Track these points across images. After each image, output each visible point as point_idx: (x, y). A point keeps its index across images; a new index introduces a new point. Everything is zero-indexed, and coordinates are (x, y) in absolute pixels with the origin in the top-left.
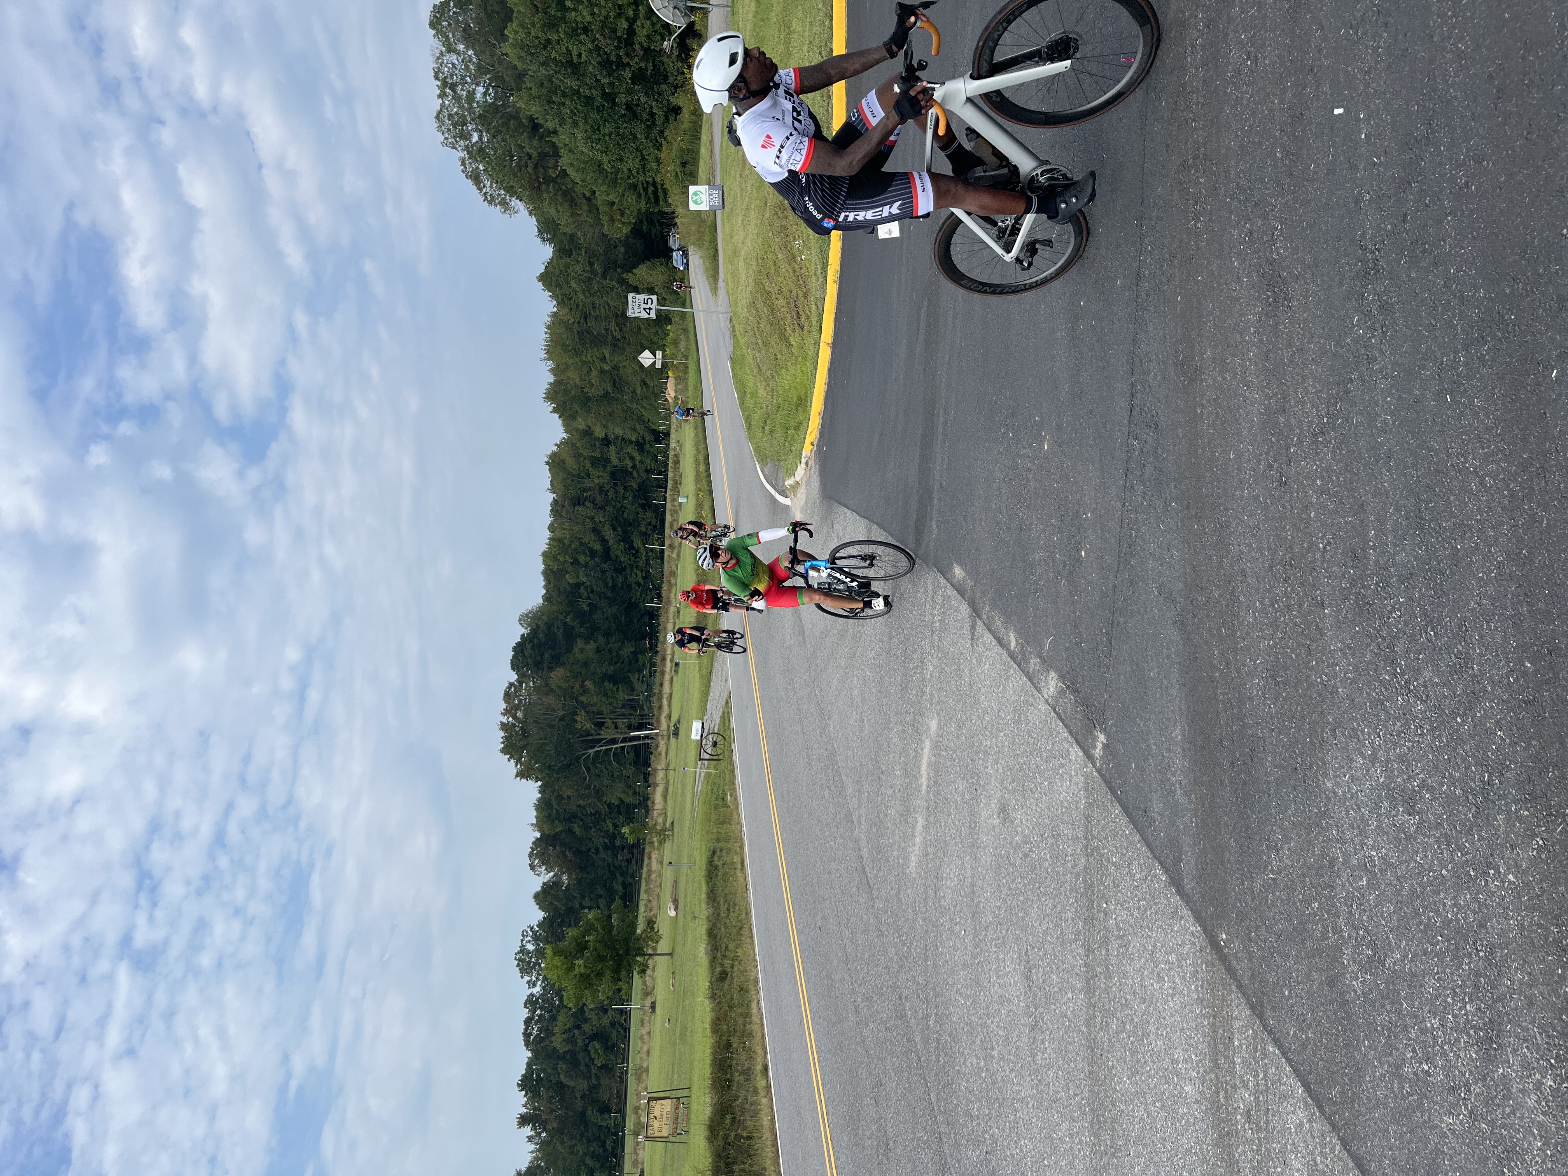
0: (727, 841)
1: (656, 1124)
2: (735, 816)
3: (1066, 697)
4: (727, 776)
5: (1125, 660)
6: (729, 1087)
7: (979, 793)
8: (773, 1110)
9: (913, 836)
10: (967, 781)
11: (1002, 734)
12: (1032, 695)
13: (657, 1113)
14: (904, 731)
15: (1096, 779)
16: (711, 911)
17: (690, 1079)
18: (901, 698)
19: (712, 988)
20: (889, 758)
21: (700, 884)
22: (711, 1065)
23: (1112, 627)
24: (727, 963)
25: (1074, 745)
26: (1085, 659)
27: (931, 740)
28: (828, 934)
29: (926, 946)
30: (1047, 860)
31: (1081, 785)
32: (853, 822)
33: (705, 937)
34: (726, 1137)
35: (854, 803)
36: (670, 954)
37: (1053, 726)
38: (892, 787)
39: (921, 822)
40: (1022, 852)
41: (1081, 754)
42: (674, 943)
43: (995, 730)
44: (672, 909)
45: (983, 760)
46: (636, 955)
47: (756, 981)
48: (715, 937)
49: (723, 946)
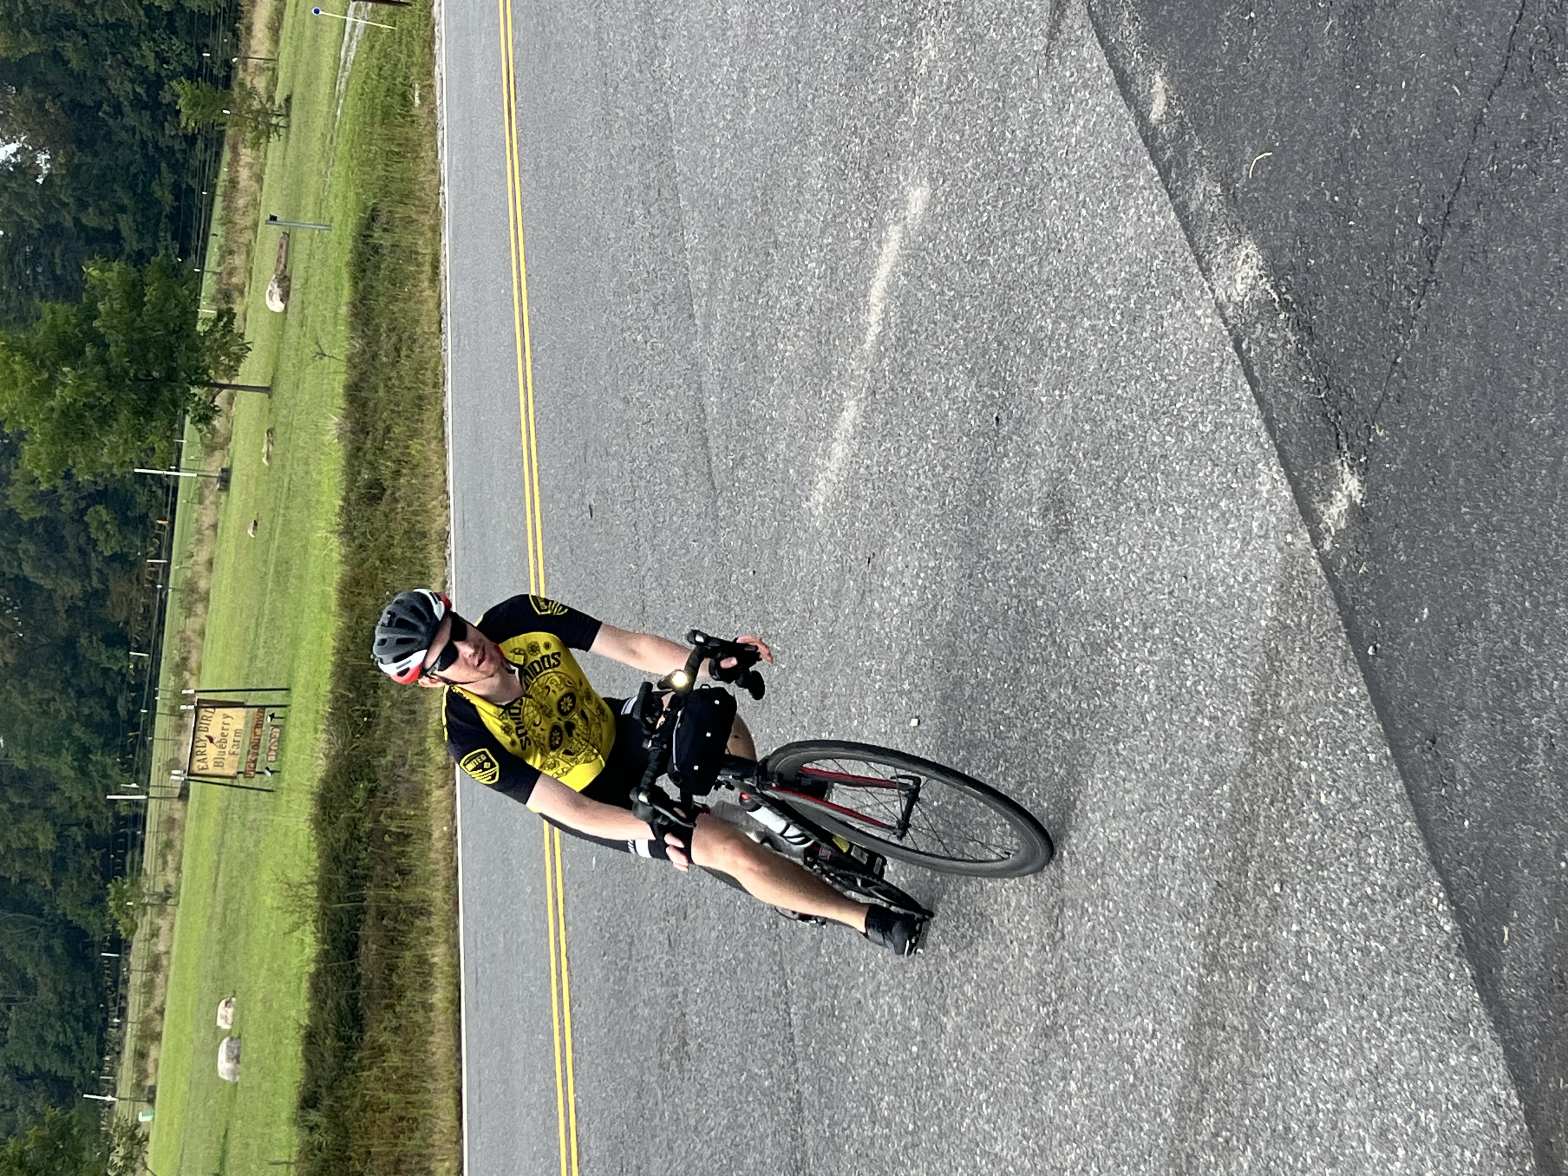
0: (405, 197)
1: (212, 751)
2: (426, 153)
3: (1275, 329)
4: (417, 50)
5: (1462, 333)
6: (368, 725)
7: (1004, 431)
8: (454, 817)
9: (829, 435)
10: (979, 386)
11: (1087, 323)
12: (1184, 271)
13: (215, 730)
14: (841, 174)
15: (1313, 579)
16: (358, 344)
17: (291, 675)
18: (848, 87)
19: (349, 514)
20: (796, 220)
21: (338, 275)
22: (333, 674)
23: (1446, 224)
24: (386, 467)
25: (1273, 460)
26: (1347, 261)
27: (905, 235)
28: (607, 533)
29: (825, 696)
30: (1145, 689)
31: (1270, 570)
32: (691, 316)
33: (341, 402)
34: (353, 824)
35: (699, 276)
36: (267, 390)
37: (1227, 382)
38: (793, 293)
39: (850, 414)
40: (1089, 634)
41: (1287, 494)
42: (276, 369)
43: (1069, 303)
44: (276, 297)
45: (1028, 357)
46: (193, 383)
47: (444, 537)
48: (364, 405)
49: (380, 425)
